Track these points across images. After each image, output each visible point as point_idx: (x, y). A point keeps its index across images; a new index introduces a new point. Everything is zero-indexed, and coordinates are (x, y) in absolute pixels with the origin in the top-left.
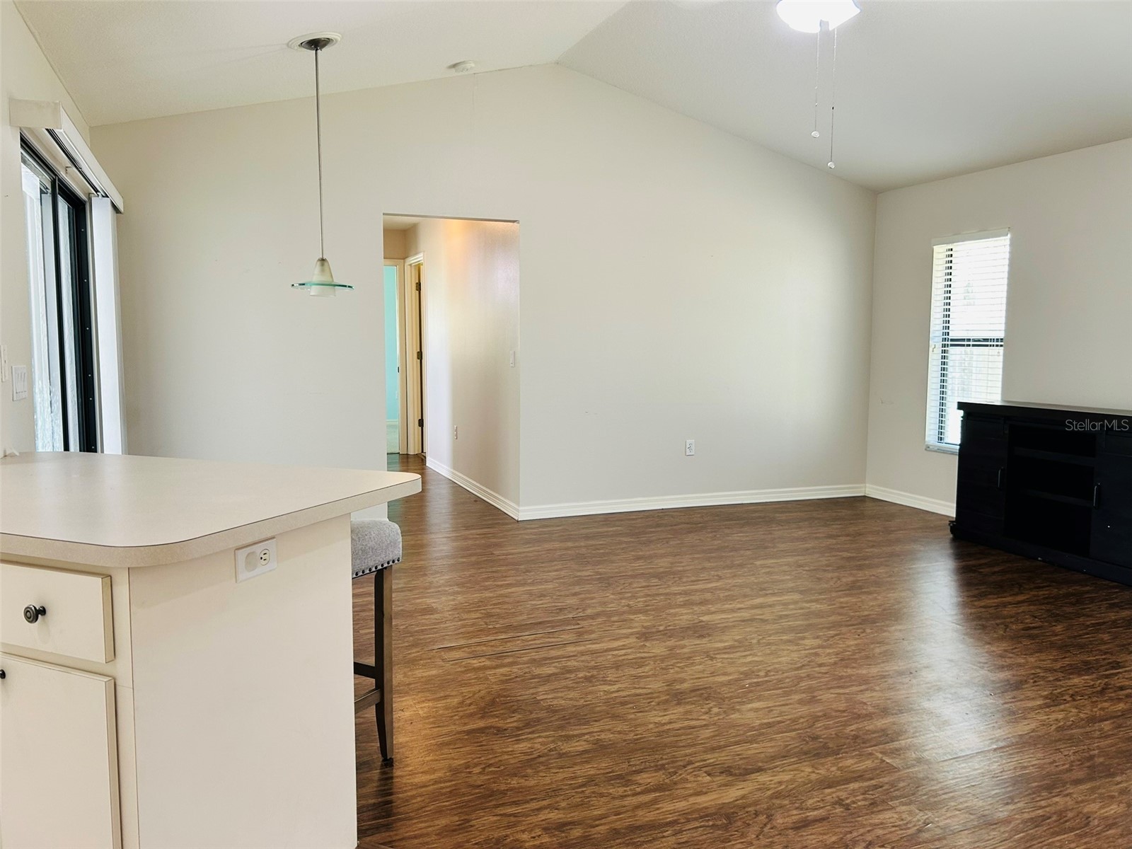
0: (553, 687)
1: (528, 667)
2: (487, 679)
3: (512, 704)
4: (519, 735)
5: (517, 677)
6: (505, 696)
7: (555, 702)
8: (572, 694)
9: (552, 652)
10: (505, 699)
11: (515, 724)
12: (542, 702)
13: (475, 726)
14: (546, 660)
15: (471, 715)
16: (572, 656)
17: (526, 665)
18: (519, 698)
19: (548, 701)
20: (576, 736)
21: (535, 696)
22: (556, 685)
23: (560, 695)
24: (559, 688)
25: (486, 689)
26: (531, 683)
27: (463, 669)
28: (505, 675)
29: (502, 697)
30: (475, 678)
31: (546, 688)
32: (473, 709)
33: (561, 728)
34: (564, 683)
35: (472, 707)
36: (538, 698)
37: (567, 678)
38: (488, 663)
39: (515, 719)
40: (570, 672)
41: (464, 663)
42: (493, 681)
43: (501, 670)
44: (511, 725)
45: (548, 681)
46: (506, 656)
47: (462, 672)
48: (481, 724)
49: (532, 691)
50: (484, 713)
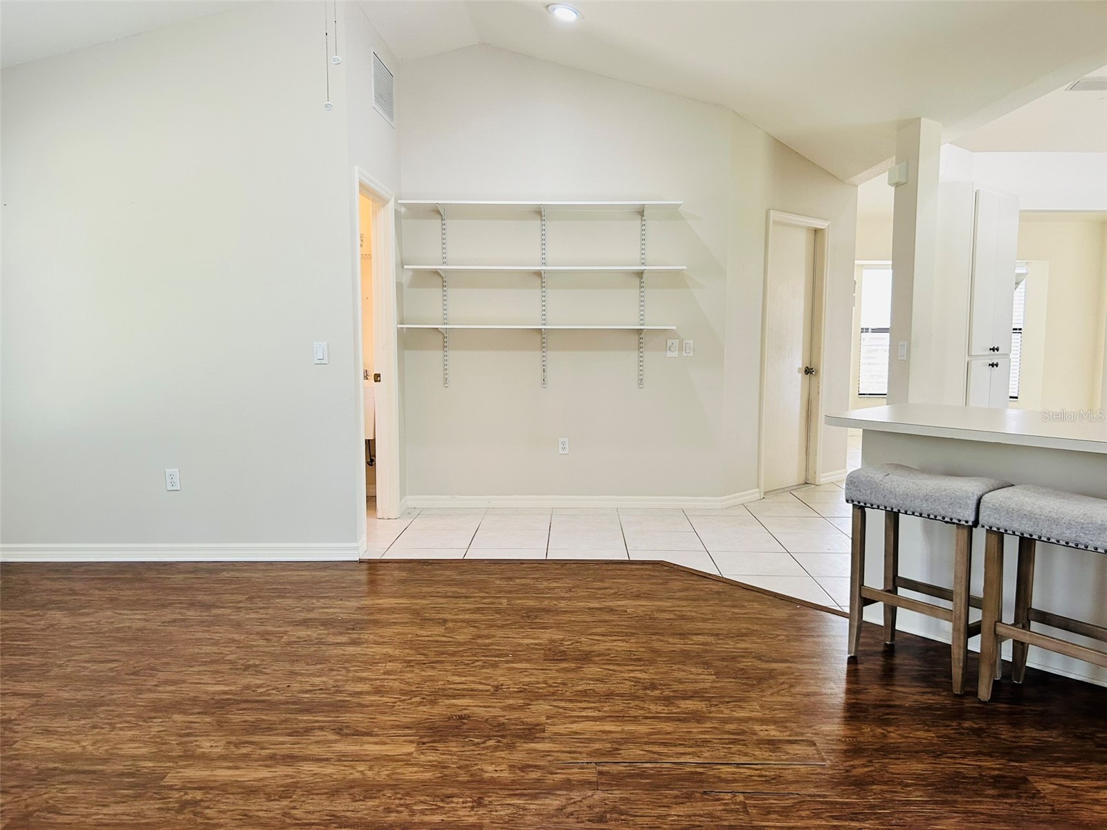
0: (696, 685)
1: (710, 712)
2: (762, 706)
3: (742, 676)
4: (744, 652)
5: (728, 702)
6: (746, 684)
7: (700, 671)
8: (680, 675)
9: (670, 729)
10: (748, 682)
11: (744, 660)
12: (713, 673)
13: (780, 664)
14: (686, 718)
15: (783, 674)
16: (650, 718)
17: (712, 715)
18: (733, 680)
19: (706, 673)
20: (698, 644)
21: (717, 680)
22: (689, 687)
23: (692, 676)
24: (688, 682)
25: (764, 696)
26: (715, 693)
27: (788, 724)
28: (740, 707)
29: (750, 685)
30: (775, 710)
31: (702, 685)
32: (782, 679)
33: (706, 651)
34: (681, 687)
35: (781, 681)
36: (715, 677)
37: (673, 691)
38: (757, 728)
39: (743, 664)
40: (667, 699)
41: (788, 733)
42: (755, 703)
43: (743, 715)
44: (749, 660)
45: (696, 692)
46: (733, 734)
47: (790, 721)
48: (774, 665)
49: (718, 685)
50: (771, 674)
